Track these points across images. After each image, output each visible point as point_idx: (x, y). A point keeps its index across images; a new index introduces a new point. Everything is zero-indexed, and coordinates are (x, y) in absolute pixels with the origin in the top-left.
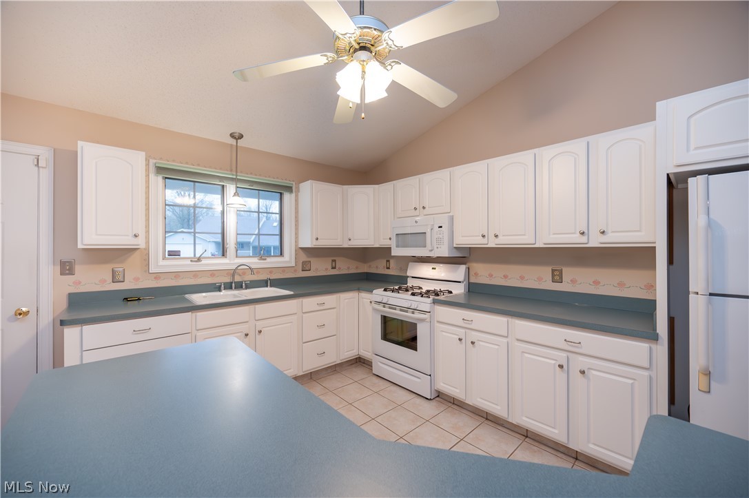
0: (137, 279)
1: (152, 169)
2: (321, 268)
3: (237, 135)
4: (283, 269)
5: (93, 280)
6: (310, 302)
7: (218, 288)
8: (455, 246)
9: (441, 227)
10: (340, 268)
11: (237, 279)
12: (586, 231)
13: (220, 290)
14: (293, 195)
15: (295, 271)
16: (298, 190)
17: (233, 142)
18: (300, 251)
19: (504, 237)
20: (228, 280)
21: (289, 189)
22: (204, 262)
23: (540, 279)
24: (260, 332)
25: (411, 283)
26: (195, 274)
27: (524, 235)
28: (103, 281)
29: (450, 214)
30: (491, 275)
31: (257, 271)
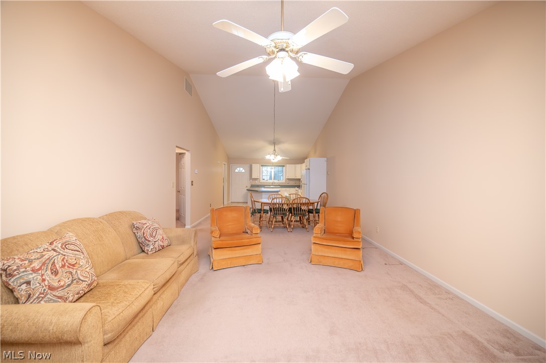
1: (261, 165)
4: (283, 183)
14: (285, 167)
15: (285, 183)
20: (272, 184)
26: (267, 183)
31: (277, 183)
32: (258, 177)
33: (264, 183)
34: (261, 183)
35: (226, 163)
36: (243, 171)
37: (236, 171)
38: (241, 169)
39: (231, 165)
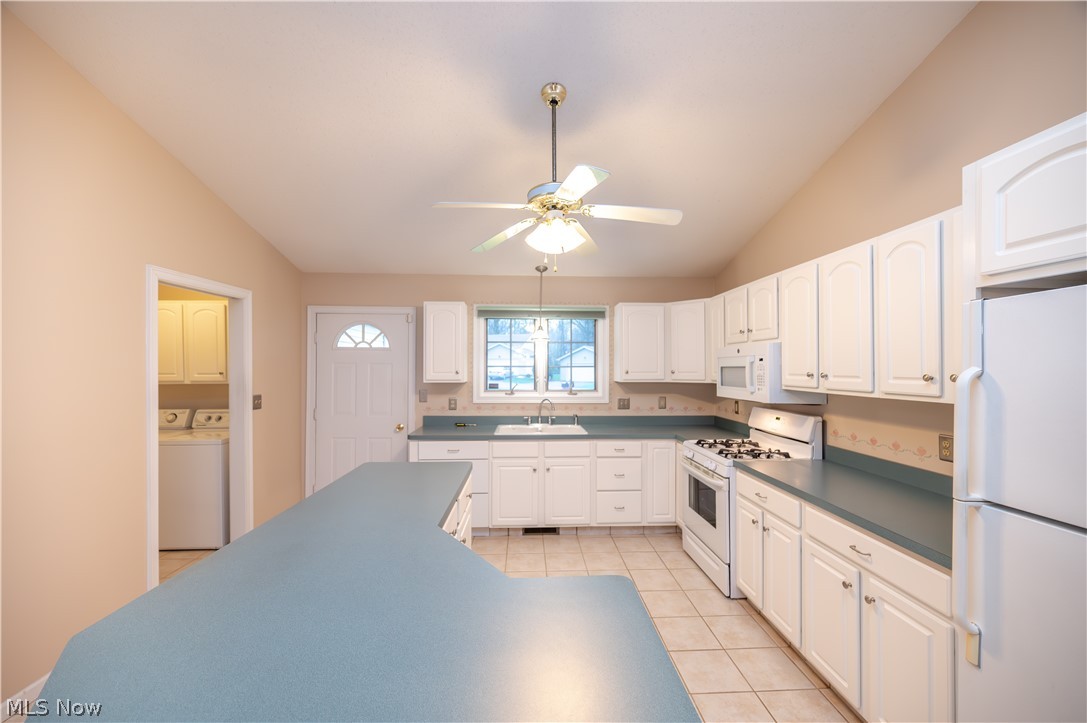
0: (464, 408)
1: (475, 313)
2: (644, 406)
3: (542, 268)
4: (595, 406)
5: (438, 406)
6: (607, 446)
7: (525, 422)
8: (784, 388)
9: (761, 360)
10: (671, 409)
11: (545, 413)
12: (937, 377)
13: (528, 424)
14: (607, 320)
15: (610, 409)
16: (612, 315)
17: (538, 274)
18: (617, 386)
19: (836, 379)
20: (535, 413)
21: (601, 314)
22: (516, 395)
23: (922, 452)
24: (548, 470)
25: (754, 437)
26: (509, 406)
27: (858, 377)
28: (443, 408)
29: (776, 341)
30: (854, 437)
31: (566, 406)
32: (463, 378)
33: (494, 406)
34: (479, 406)
35: (248, 297)
36: (381, 343)
37: (344, 342)
38: (371, 332)
39: (311, 311)
